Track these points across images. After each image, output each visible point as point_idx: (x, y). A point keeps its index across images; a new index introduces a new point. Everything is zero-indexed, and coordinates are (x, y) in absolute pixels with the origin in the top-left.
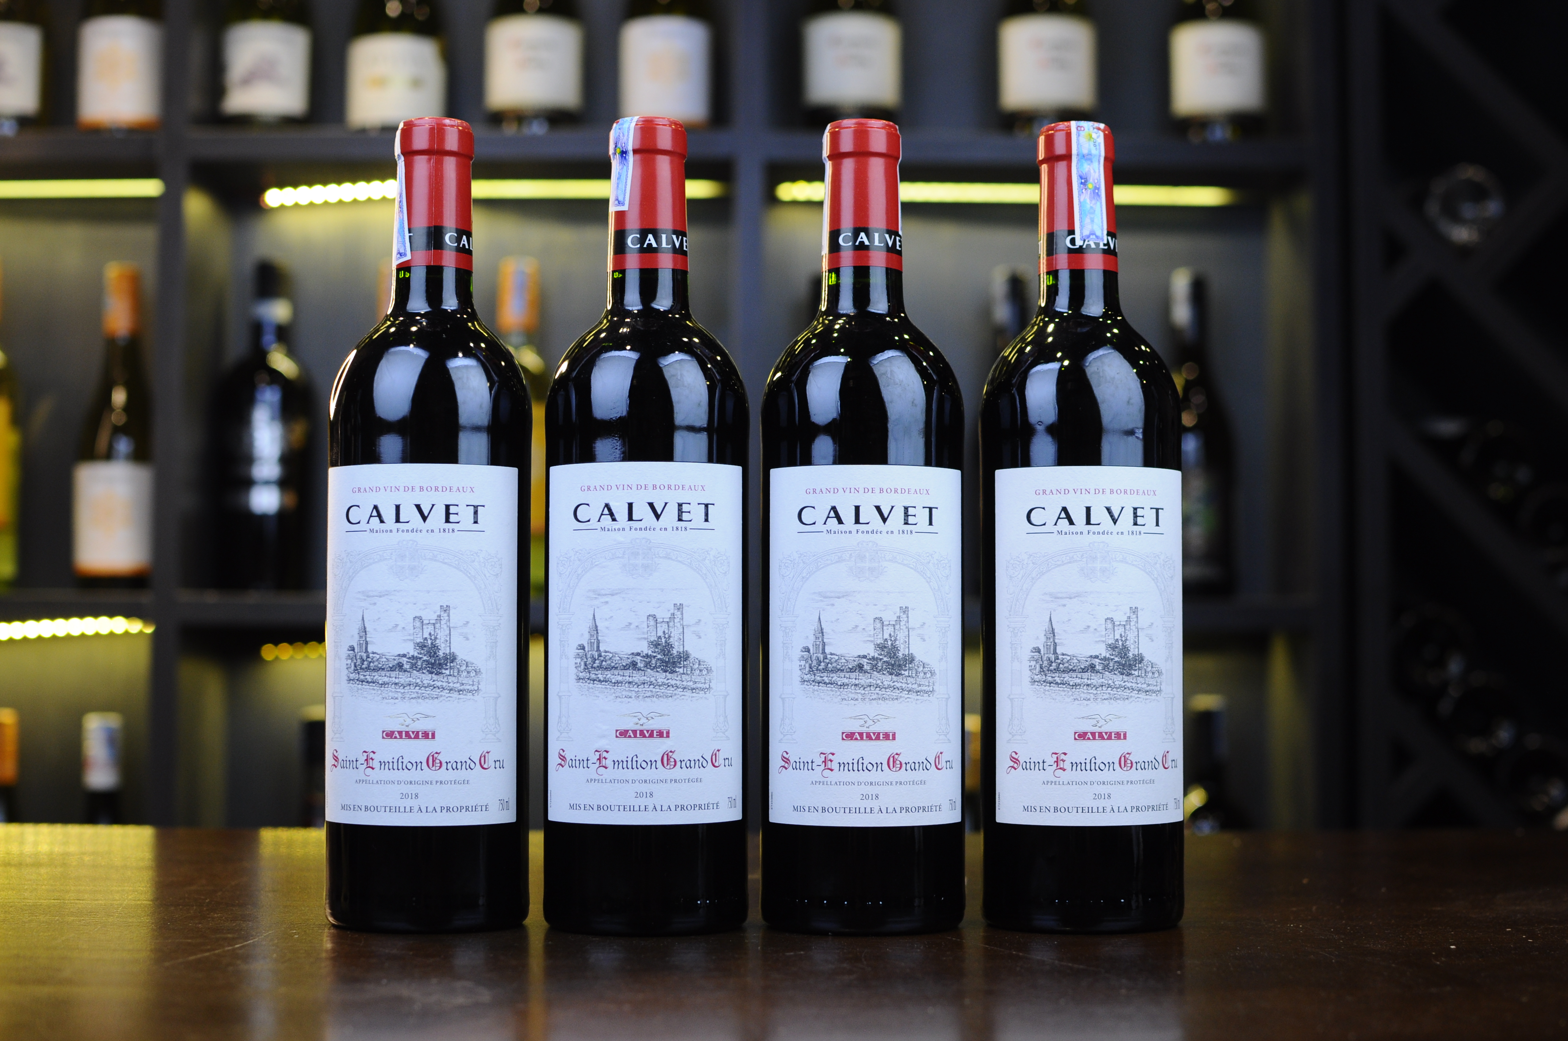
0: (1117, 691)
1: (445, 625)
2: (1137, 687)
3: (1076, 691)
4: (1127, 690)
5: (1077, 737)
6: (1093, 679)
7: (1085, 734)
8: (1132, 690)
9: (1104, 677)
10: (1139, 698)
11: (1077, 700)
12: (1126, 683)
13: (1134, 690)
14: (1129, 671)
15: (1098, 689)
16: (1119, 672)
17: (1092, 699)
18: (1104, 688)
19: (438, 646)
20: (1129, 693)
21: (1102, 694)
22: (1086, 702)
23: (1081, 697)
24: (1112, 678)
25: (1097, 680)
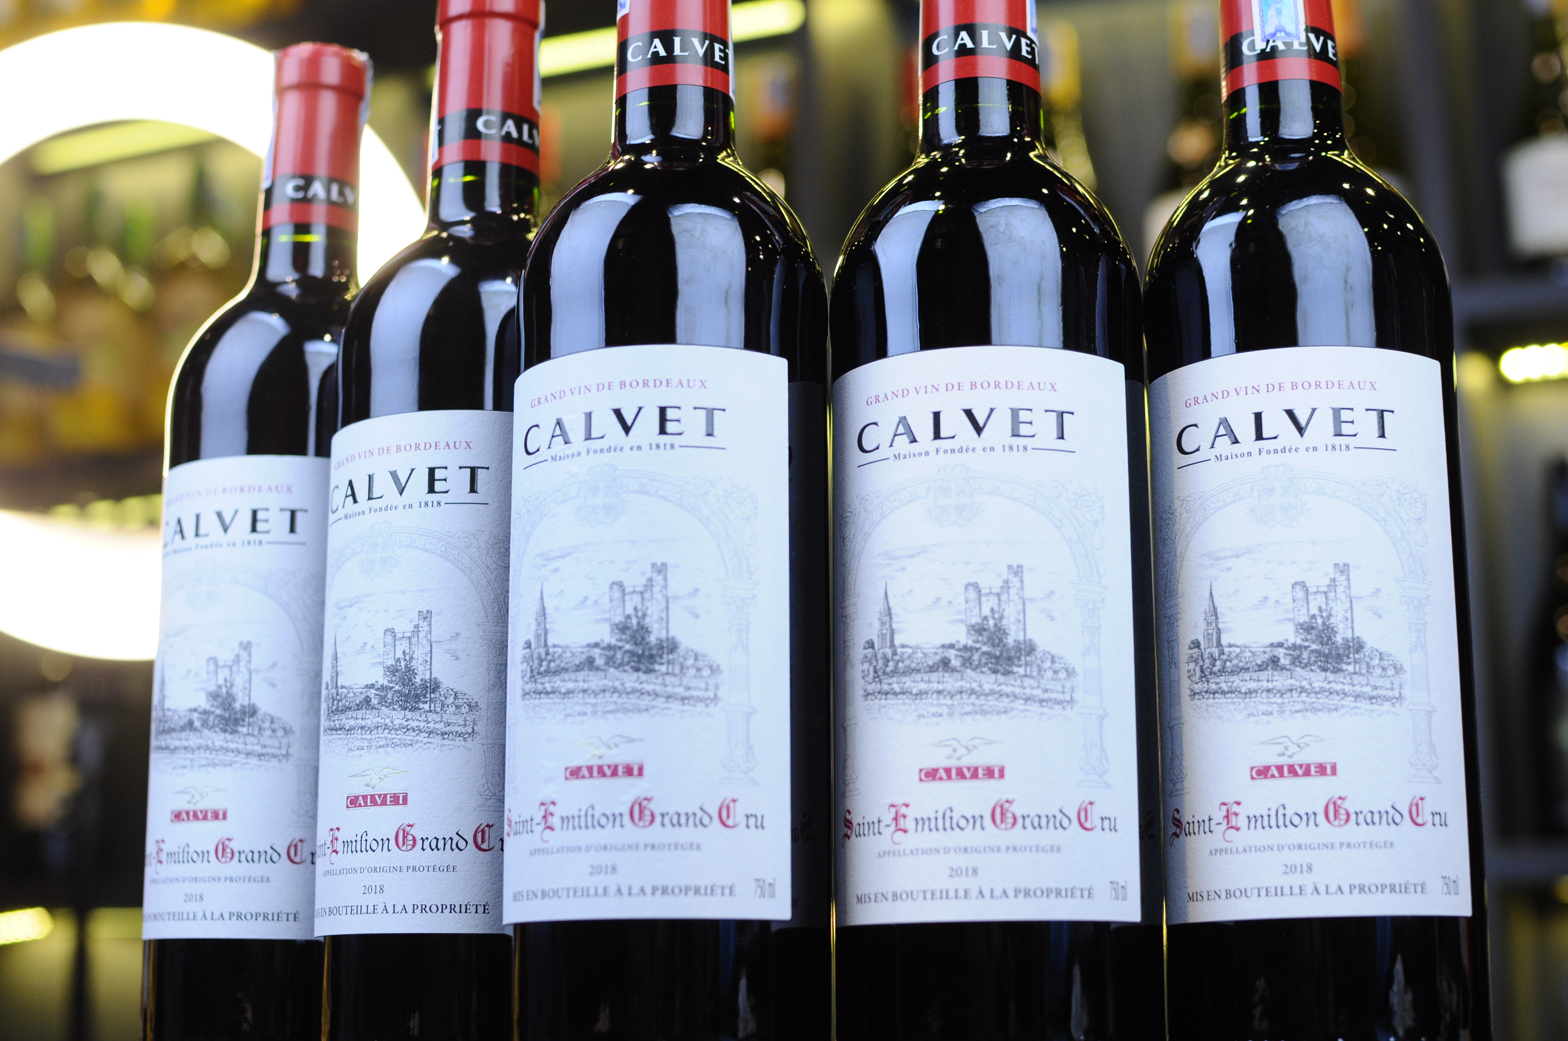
0: (1317, 698)
1: (425, 639)
2: (1353, 691)
3: (1251, 702)
4: (1334, 696)
5: (1255, 775)
6: (1276, 681)
7: (1267, 768)
8: (1343, 696)
9: (1293, 676)
10: (1358, 708)
11: (1254, 715)
12: (1333, 685)
13: (1348, 696)
14: (1336, 665)
15: (1284, 696)
16: (1320, 667)
17: (1275, 713)
18: (1295, 694)
19: (414, 670)
20: (1339, 701)
21: (1292, 703)
22: (1266, 718)
23: (1258, 711)
24: (1308, 677)
25: (1283, 681)
